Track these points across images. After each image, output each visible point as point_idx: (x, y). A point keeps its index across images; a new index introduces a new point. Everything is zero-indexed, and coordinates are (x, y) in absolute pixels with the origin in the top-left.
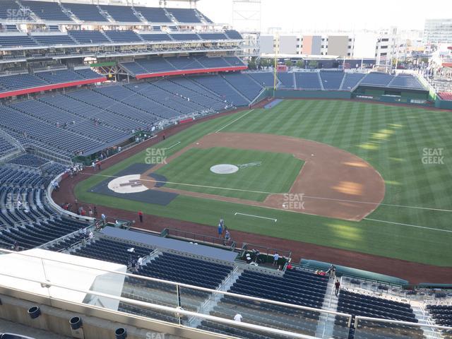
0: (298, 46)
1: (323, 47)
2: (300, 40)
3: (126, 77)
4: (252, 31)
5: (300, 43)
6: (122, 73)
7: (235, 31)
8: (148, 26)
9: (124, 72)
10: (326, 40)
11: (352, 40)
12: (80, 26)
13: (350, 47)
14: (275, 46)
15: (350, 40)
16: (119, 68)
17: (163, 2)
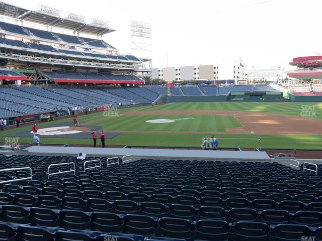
0: (177, 75)
1: (195, 74)
2: (178, 70)
3: (45, 82)
4: (145, 58)
5: (178, 72)
6: (41, 80)
7: (133, 56)
8: (64, 45)
9: (43, 78)
10: (197, 69)
11: (216, 68)
12: (4, 35)
13: (215, 73)
14: (159, 75)
15: (215, 68)
16: (38, 75)
17: (77, 32)
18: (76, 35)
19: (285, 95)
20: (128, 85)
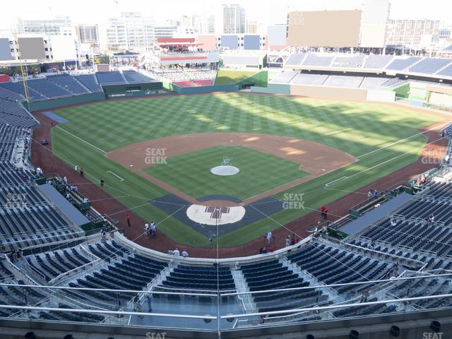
1: (12, 50)
10: (14, 43)
11: (48, 42)
13: (46, 49)
19: (166, 85)
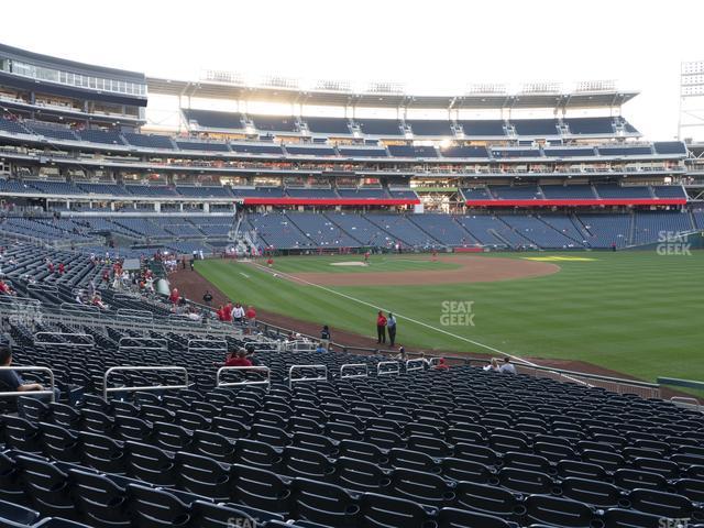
17: (560, 111)
18: (560, 115)
20: (653, 208)
